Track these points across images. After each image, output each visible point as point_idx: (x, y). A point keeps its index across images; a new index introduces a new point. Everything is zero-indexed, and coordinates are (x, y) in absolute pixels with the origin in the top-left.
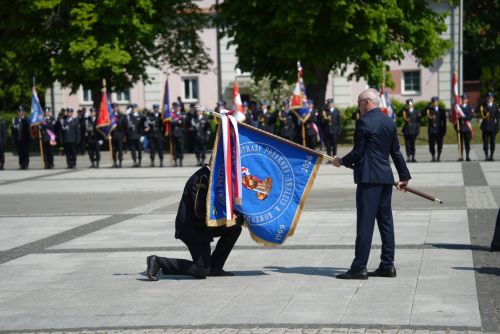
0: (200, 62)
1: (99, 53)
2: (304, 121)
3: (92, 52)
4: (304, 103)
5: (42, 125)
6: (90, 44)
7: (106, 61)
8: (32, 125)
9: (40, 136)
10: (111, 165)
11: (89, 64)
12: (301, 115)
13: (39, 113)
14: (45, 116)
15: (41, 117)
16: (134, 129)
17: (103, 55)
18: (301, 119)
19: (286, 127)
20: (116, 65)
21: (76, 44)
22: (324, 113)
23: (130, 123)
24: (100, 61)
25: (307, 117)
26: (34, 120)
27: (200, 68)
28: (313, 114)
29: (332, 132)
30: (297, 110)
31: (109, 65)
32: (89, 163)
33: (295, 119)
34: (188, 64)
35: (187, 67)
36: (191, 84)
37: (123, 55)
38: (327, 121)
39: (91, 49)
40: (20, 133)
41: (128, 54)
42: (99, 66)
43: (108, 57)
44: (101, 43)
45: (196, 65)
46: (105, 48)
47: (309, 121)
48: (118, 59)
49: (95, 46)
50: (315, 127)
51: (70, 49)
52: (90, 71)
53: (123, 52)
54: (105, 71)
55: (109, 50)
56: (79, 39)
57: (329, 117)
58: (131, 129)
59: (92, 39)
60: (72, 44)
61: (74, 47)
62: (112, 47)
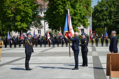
0: (41, 27)
1: (21, 25)
4: (61, 35)
5: (10, 39)
6: (19, 23)
7: (22, 26)
8: (8, 39)
10: (23, 47)
14: (10, 37)
19: (58, 40)
24: (21, 26)
25: (62, 37)
33: (60, 38)
36: (39, 31)
41: (27, 25)
44: (21, 23)
45: (40, 27)
46: (22, 24)
48: (25, 26)
52: (19, 28)
54: (22, 28)
59: (20, 22)
60: (16, 23)
61: (16, 24)
62: (24, 24)
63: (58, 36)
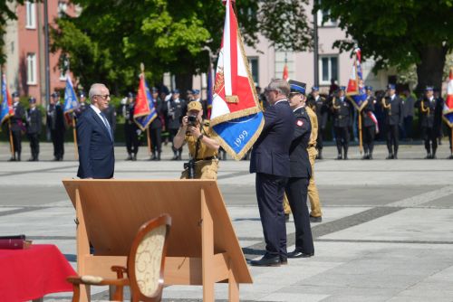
0: (303, 38)
1: (173, 30)
2: (360, 109)
3: (165, 30)
4: (360, 89)
5: (76, 111)
6: (164, 21)
7: (180, 39)
8: (65, 112)
9: (74, 125)
11: (162, 42)
12: (357, 103)
13: (74, 99)
14: (80, 102)
15: (75, 104)
16: (173, 117)
17: (178, 32)
18: (357, 107)
19: (340, 117)
20: (192, 44)
21: (149, 22)
22: (384, 100)
23: (170, 110)
24: (174, 39)
26: (68, 107)
27: (305, 44)
28: (370, 101)
29: (391, 123)
30: (353, 97)
31: (183, 43)
32: (126, 155)
34: (291, 40)
35: (290, 44)
36: (330, 62)
37: (201, 32)
38: (386, 110)
39: (164, 26)
40: (54, 121)
41: (207, 32)
42: (172, 44)
43: (181, 34)
44: (176, 20)
45: (300, 41)
46: (180, 25)
47: (366, 110)
48: (194, 38)
49: (169, 23)
50: (373, 116)
51: (143, 28)
52: (166, 50)
53: (200, 29)
54: (181, 51)
55: (185, 27)
56: (152, 15)
57: (389, 105)
58: (171, 117)
59: (166, 15)
60: (145, 22)
61: (147, 25)
62: (188, 24)
63: (342, 98)
